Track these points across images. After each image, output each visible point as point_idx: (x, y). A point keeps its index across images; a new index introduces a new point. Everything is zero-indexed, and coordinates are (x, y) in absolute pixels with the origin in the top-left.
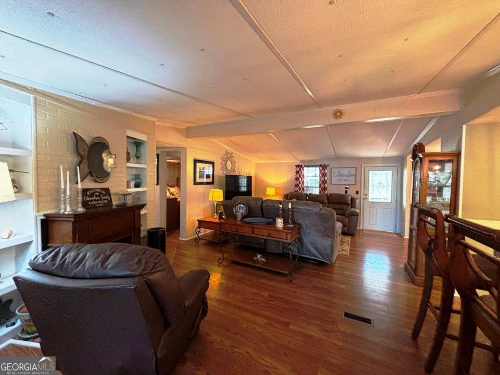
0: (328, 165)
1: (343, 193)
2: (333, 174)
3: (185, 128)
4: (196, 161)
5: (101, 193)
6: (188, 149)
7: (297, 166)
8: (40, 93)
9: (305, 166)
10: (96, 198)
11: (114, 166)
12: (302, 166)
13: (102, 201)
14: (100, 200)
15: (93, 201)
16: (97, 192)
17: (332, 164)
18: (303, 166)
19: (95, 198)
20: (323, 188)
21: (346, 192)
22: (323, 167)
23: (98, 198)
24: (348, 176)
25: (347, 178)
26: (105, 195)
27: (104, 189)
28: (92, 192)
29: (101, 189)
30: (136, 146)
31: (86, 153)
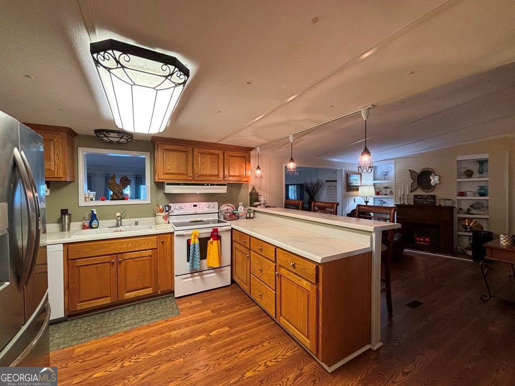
5: (427, 198)
11: (438, 182)
14: (426, 201)
15: (420, 201)
16: (424, 197)
19: (422, 200)
23: (424, 200)
26: (430, 199)
27: (430, 196)
28: (421, 197)
29: (428, 196)
30: (480, 164)
31: (417, 177)
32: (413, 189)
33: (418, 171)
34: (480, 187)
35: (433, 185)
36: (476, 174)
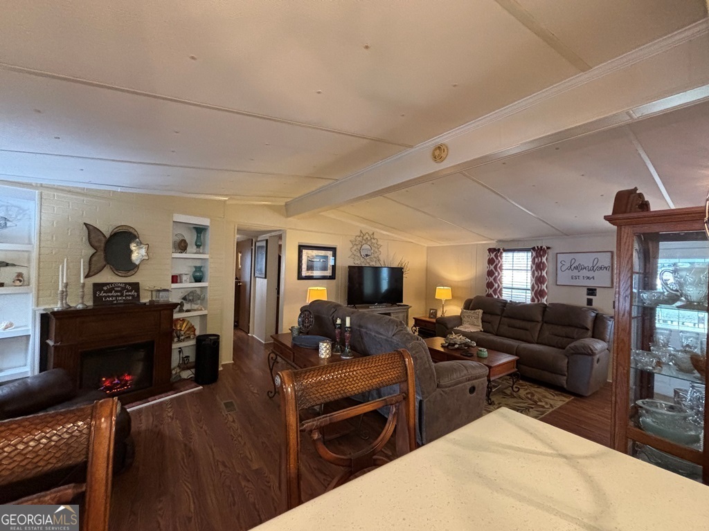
0: (548, 248)
1: (584, 303)
2: (559, 265)
3: (284, 204)
4: (301, 248)
5: (124, 289)
6: (288, 231)
7: (491, 250)
8: (48, 187)
9: (505, 250)
10: (115, 294)
11: (146, 258)
12: (499, 250)
13: (124, 298)
14: (122, 295)
15: (109, 297)
16: (119, 287)
17: (557, 246)
18: (501, 250)
19: (113, 293)
20: (538, 293)
21: (590, 302)
22: (539, 252)
23: (119, 294)
24: (593, 269)
25: (590, 274)
26: (131, 291)
27: (130, 284)
28: (111, 287)
29: (126, 284)
30: (197, 233)
31: (103, 245)
32: (92, 269)
33: (107, 230)
34: (195, 267)
35: (137, 263)
36: (192, 248)
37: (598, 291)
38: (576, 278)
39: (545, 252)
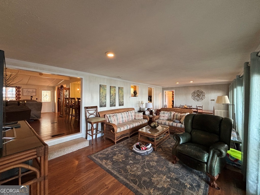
1: (30, 99)
2: (24, 91)
17: (23, 87)
20: (18, 98)
22: (18, 88)
24: (32, 92)
37: (33, 97)
38: (28, 94)
39: (20, 88)
